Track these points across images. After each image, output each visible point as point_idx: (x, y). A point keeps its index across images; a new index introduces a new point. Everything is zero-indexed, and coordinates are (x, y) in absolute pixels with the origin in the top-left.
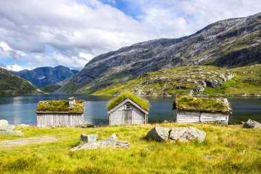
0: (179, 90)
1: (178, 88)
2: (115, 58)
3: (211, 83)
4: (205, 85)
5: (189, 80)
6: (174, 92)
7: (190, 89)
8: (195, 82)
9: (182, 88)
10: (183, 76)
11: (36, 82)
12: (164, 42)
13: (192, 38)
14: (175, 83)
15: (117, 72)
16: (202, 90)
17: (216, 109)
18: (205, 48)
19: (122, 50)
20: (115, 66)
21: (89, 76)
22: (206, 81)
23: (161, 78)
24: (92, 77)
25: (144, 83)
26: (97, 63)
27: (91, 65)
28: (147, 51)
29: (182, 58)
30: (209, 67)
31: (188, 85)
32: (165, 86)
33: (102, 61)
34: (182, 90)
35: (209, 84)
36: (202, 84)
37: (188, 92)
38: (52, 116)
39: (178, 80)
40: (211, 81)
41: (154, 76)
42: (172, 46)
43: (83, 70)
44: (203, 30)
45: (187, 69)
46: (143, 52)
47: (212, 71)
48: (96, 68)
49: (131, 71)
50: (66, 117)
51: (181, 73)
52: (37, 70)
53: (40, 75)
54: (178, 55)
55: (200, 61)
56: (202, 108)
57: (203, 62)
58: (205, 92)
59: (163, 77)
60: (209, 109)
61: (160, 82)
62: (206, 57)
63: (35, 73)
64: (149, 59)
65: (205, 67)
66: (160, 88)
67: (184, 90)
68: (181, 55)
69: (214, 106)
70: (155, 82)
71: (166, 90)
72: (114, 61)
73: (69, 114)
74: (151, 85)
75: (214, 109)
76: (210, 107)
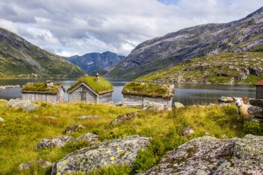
0: (219, 78)
1: (218, 75)
2: (161, 44)
3: (254, 71)
4: (248, 72)
5: (231, 67)
6: (214, 79)
7: (231, 76)
8: (238, 69)
9: (223, 75)
10: (225, 63)
11: (84, 67)
12: (212, 27)
13: (242, 22)
14: (216, 70)
15: (163, 58)
16: (245, 77)
17: (157, 94)
18: (256, 33)
19: (169, 36)
20: (161, 52)
21: (134, 62)
22: (250, 69)
23: (203, 65)
24: (138, 63)
25: (185, 70)
26: (143, 49)
27: (137, 51)
28: (193, 37)
29: (230, 44)
30: (256, 54)
31: (229, 73)
32: (206, 73)
33: (148, 47)
34: (223, 77)
35: (252, 72)
36: (245, 71)
37: (229, 80)
38: (33, 95)
39: (219, 67)
40: (255, 68)
41: (196, 62)
42: (220, 31)
43: (129, 56)
44: (255, 13)
45: (231, 56)
46: (190, 38)
47: (258, 58)
48: (141, 53)
49: (176, 57)
50: (44, 96)
51: (224, 59)
52: (86, 56)
53: (89, 60)
54: (225, 41)
55: (249, 47)
56: (144, 93)
57: (252, 48)
58: (247, 81)
59: (205, 64)
60: (150, 94)
61: (201, 68)
62: (256, 43)
63: (85, 59)
64: (195, 45)
65: (251, 53)
66: (200, 75)
67: (225, 78)
68: (229, 41)
69: (156, 91)
70: (196, 69)
71: (207, 77)
72: (160, 47)
73: (46, 94)
74: (191, 72)
75: (154, 94)
76: (152, 91)
